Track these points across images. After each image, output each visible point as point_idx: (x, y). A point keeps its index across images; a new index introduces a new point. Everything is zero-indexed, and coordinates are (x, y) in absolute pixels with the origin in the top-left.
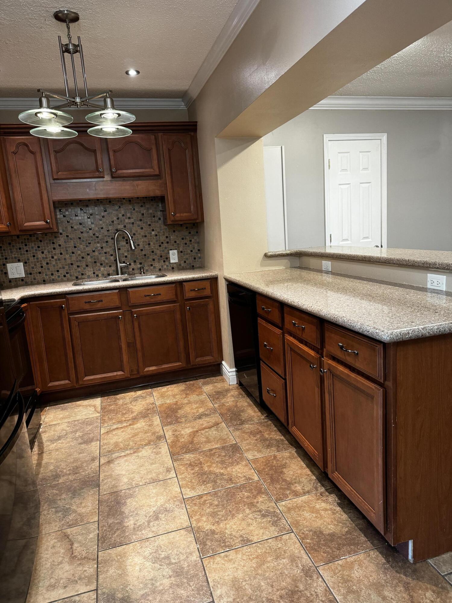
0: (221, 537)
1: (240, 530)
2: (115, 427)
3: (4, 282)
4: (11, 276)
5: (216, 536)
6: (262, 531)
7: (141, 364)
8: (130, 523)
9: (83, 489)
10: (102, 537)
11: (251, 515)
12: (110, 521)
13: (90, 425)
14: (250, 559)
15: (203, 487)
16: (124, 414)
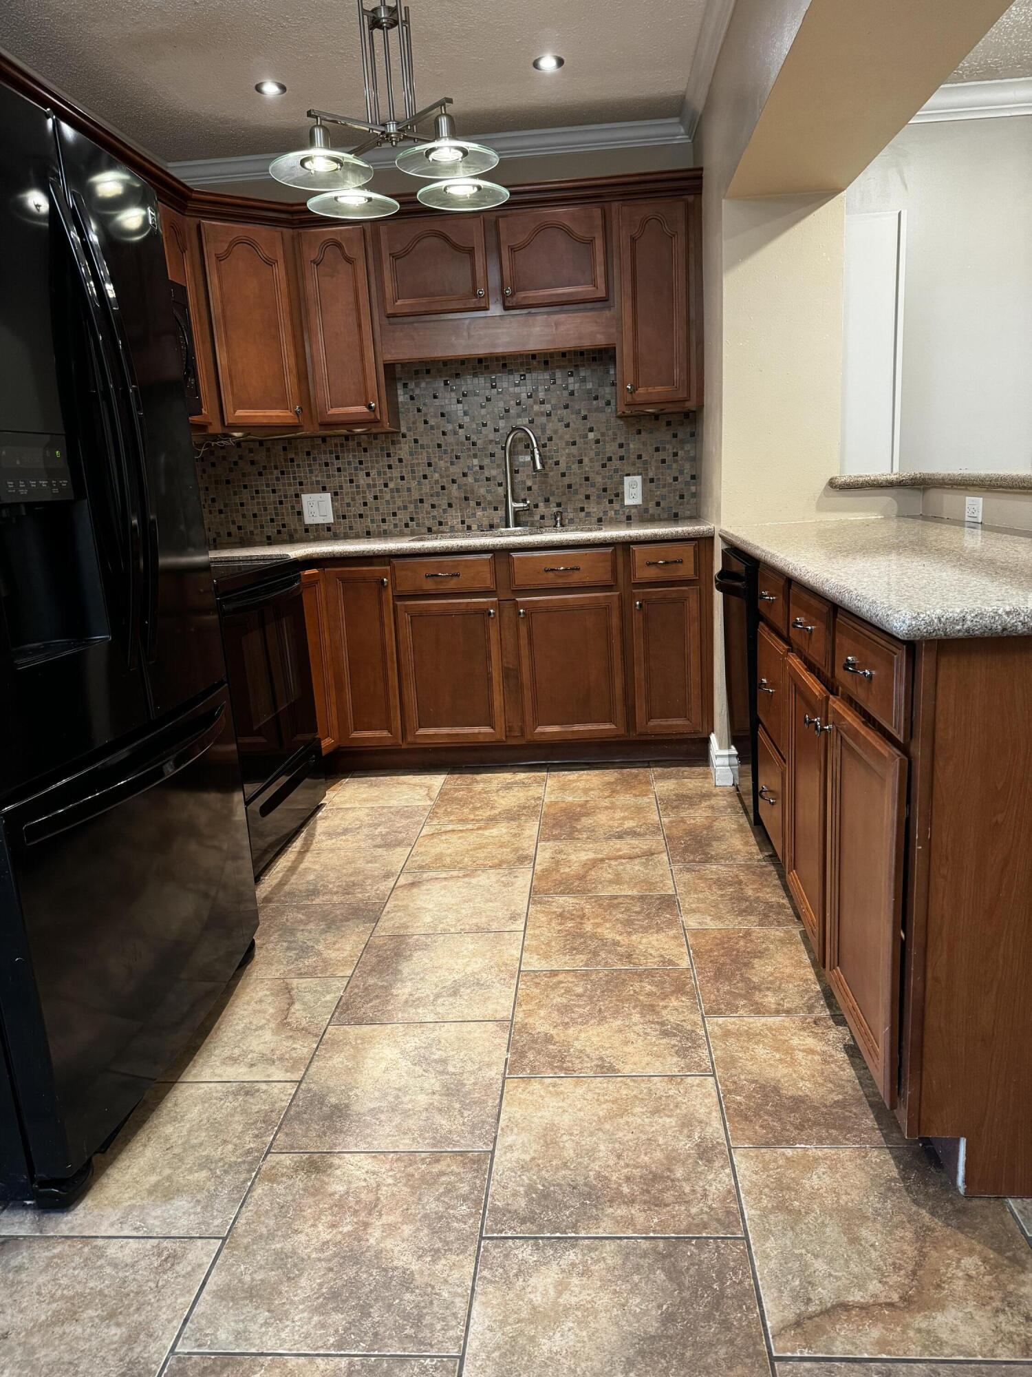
0: (560, 1051)
1: (602, 1047)
2: (450, 827)
3: (296, 530)
4: (309, 520)
5: (551, 1047)
6: (648, 1059)
7: (529, 718)
8: (403, 991)
9: (348, 920)
10: (346, 1004)
11: (641, 1026)
12: (371, 981)
13: (408, 817)
14: (598, 1100)
15: (568, 957)
16: (475, 809)
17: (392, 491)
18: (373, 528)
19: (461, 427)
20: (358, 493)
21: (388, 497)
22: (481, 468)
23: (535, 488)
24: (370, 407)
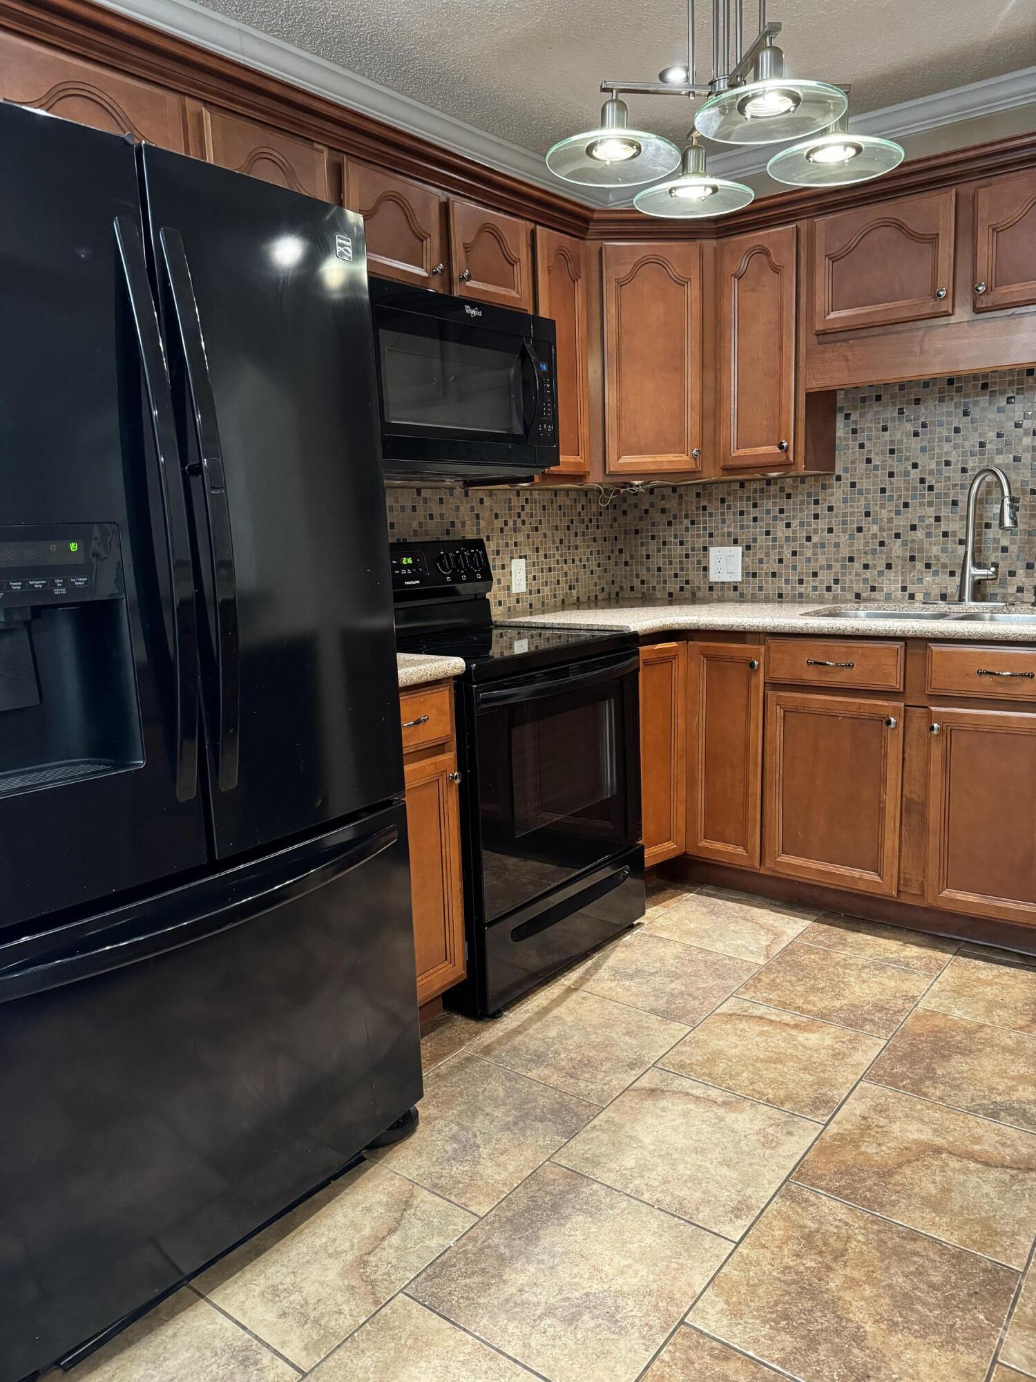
2: (761, 1011)
3: (699, 588)
7: (933, 873)
8: (518, 1277)
9: (542, 1120)
10: (443, 1263)
12: (497, 1239)
13: (721, 976)
16: (814, 989)
17: (815, 546)
18: (787, 589)
19: (915, 466)
20: (774, 547)
21: (809, 553)
22: (938, 519)
23: (1013, 549)
24: (781, 447)
